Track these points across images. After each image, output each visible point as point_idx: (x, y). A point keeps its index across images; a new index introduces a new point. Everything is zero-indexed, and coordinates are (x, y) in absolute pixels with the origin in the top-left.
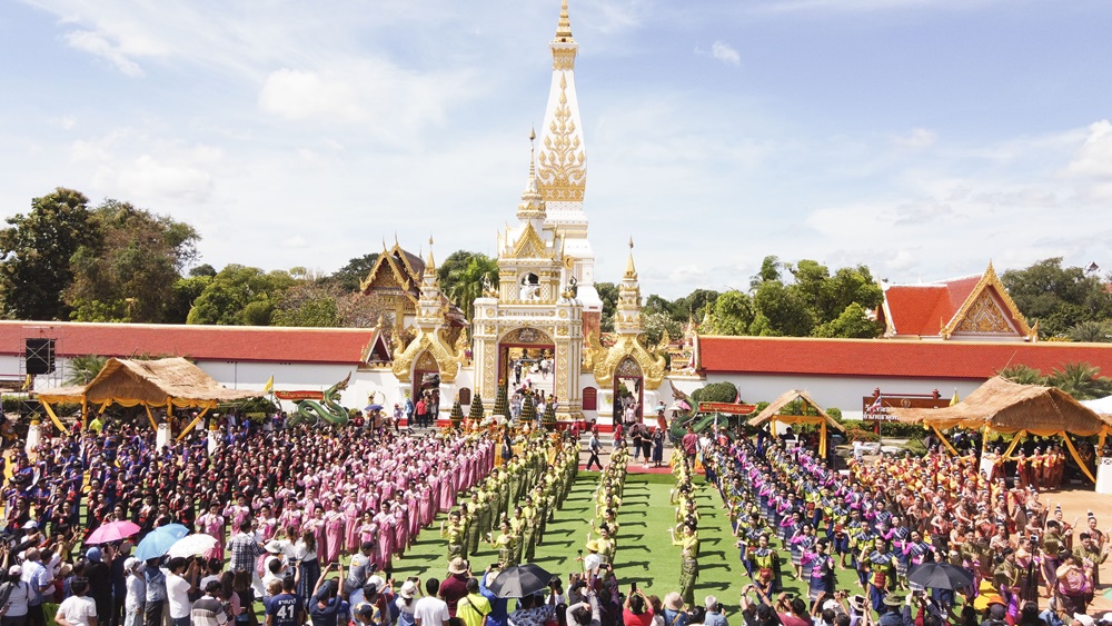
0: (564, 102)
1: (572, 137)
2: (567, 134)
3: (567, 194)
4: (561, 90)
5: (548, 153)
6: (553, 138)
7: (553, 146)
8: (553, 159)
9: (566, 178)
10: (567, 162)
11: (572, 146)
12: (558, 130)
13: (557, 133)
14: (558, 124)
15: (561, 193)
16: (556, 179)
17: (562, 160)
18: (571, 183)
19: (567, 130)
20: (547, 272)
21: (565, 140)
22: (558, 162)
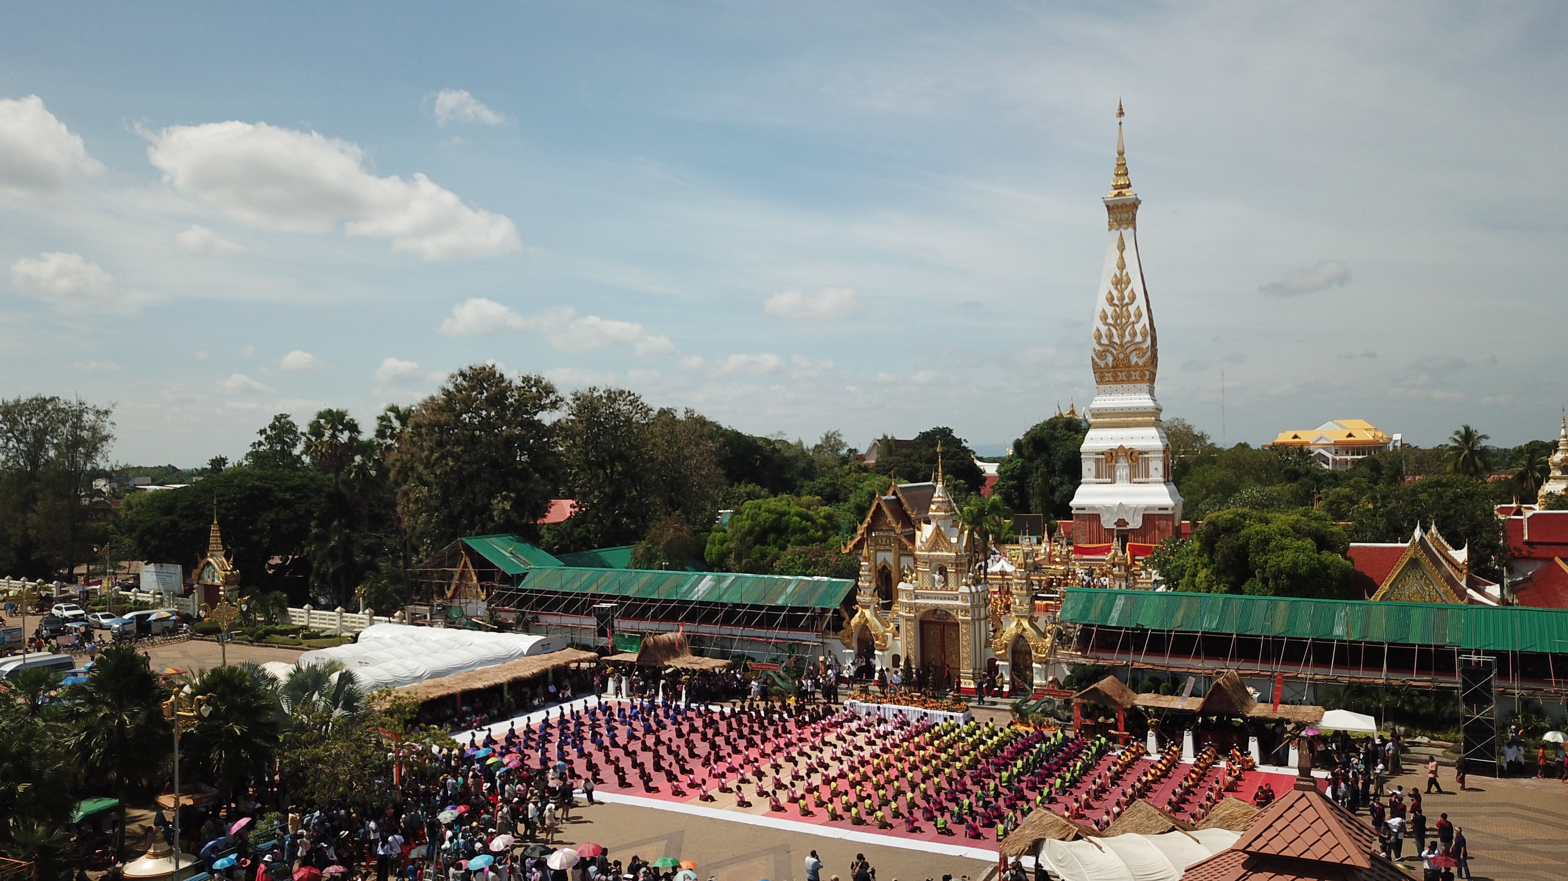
0: (1122, 266)
1: (1132, 309)
2: (1127, 304)
3: (1129, 377)
4: (1118, 253)
5: (1104, 329)
6: (1110, 310)
7: (1110, 321)
8: (1110, 337)
9: (1127, 357)
10: (1128, 338)
11: (1133, 319)
12: (1116, 302)
13: (1115, 305)
14: (1115, 293)
15: (1122, 376)
16: (1115, 359)
17: (1122, 336)
18: (1133, 362)
19: (1127, 300)
20: (952, 564)
21: (1125, 313)
22: (1116, 340)
